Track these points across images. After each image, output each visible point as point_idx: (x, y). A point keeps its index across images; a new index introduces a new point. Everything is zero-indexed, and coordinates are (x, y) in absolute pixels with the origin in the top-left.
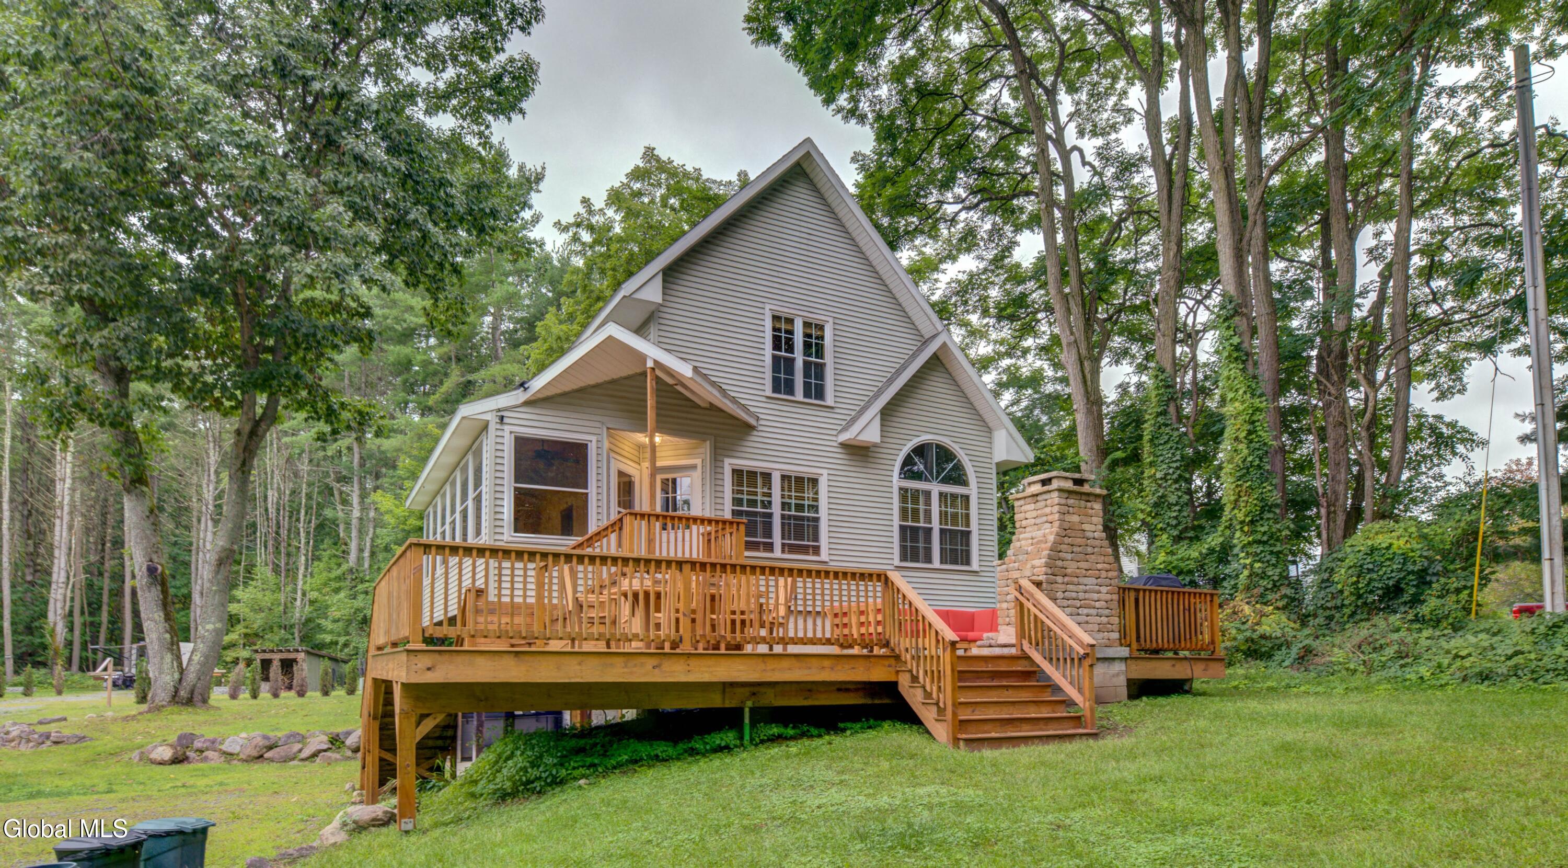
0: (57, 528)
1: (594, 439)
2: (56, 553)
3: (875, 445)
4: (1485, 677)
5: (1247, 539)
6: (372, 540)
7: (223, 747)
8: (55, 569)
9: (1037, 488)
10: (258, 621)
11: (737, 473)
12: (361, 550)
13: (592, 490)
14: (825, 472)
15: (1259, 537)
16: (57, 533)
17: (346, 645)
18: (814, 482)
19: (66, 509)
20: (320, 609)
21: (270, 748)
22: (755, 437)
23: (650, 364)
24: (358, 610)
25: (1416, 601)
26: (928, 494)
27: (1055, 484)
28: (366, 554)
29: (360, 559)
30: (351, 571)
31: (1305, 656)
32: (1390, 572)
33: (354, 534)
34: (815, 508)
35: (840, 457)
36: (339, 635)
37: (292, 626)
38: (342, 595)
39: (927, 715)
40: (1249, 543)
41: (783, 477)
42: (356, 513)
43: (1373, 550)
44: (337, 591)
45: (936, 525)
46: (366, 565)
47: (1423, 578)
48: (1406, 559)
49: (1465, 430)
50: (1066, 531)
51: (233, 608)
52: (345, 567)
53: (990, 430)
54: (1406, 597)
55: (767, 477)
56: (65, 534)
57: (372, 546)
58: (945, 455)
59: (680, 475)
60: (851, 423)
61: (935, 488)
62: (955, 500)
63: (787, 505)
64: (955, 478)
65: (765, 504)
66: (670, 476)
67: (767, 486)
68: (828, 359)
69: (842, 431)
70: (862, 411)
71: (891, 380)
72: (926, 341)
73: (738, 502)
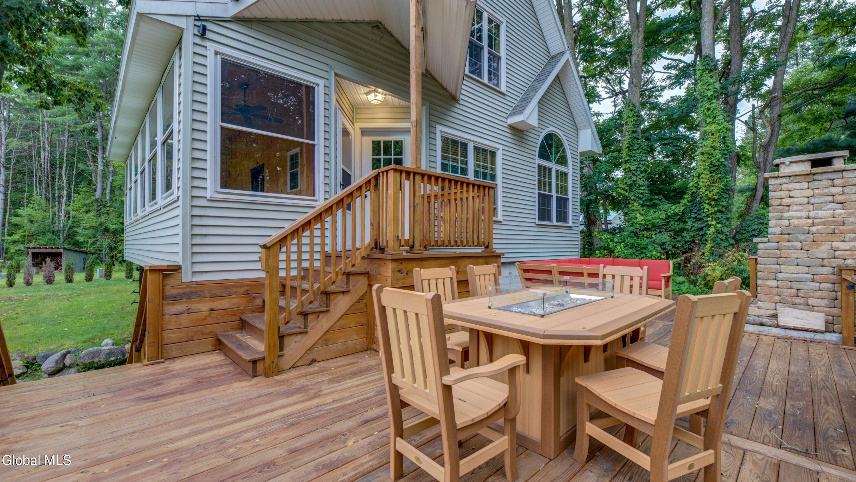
1: (322, 82)
5: (712, 210)
6: (112, 183)
10: (34, 228)
11: (445, 140)
12: (104, 189)
13: (319, 141)
14: (501, 147)
15: (720, 208)
17: (94, 243)
18: (493, 154)
20: (77, 222)
22: (458, 109)
24: (102, 224)
26: (550, 170)
28: (108, 191)
29: (103, 194)
30: (97, 200)
33: (99, 179)
34: (493, 177)
35: (507, 136)
36: (90, 238)
37: (58, 231)
38: (91, 214)
40: (715, 213)
41: (476, 149)
42: (100, 167)
44: (87, 212)
45: (554, 193)
46: (108, 198)
51: (15, 220)
52: (93, 198)
53: (577, 129)
55: (465, 146)
57: (111, 187)
58: (559, 143)
59: (393, 138)
60: (519, 109)
61: (554, 167)
62: (562, 176)
63: (476, 173)
64: (563, 161)
65: (464, 171)
66: (382, 138)
67: (465, 154)
68: (503, 53)
69: (510, 115)
70: (525, 101)
71: (540, 78)
72: (554, 59)
73: (444, 167)
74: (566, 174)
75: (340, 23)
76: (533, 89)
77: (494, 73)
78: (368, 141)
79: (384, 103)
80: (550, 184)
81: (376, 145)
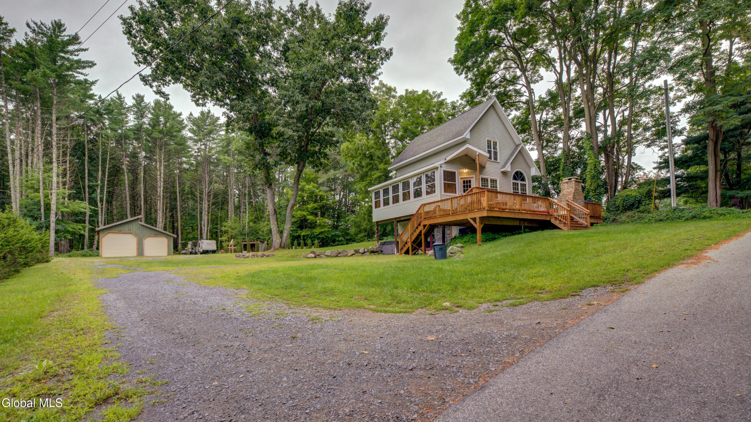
0: (159, 204)
1: (456, 171)
2: (159, 212)
3: (508, 172)
4: (661, 220)
7: (326, 254)
8: (158, 217)
9: (567, 181)
11: (482, 179)
13: (457, 183)
14: (498, 178)
16: (159, 205)
18: (496, 181)
19: (162, 197)
21: (339, 254)
22: (486, 170)
23: (478, 154)
25: (638, 207)
26: (518, 184)
27: (573, 180)
31: (614, 220)
32: (631, 201)
34: (496, 187)
35: (500, 175)
39: (561, 226)
41: (491, 180)
43: (627, 195)
45: (520, 191)
47: (640, 202)
48: (635, 197)
49: (639, 166)
50: (576, 189)
53: (530, 167)
54: (636, 206)
55: (487, 179)
56: (161, 205)
58: (521, 174)
59: (468, 179)
60: (504, 166)
61: (519, 182)
62: (523, 186)
63: (491, 187)
64: (523, 179)
65: (487, 186)
66: (465, 180)
67: (487, 182)
68: (498, 151)
69: (502, 168)
70: (506, 163)
71: (511, 155)
72: (517, 146)
73: (482, 186)
74: (525, 185)
75: (459, 157)
76: (509, 159)
77: (496, 158)
78: (462, 180)
79: (468, 172)
80: (518, 188)
81: (464, 182)
